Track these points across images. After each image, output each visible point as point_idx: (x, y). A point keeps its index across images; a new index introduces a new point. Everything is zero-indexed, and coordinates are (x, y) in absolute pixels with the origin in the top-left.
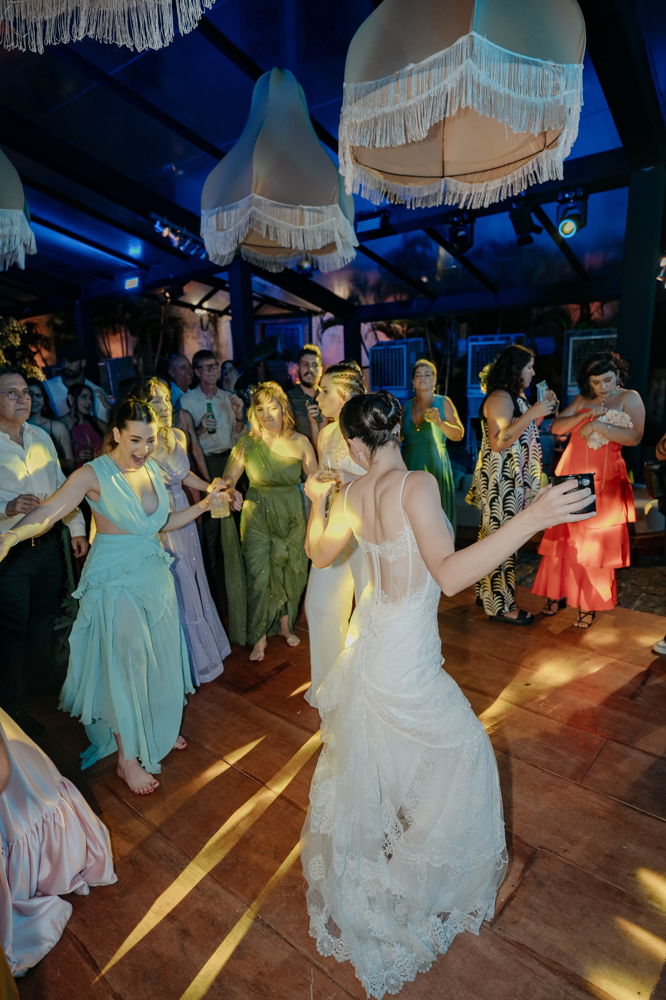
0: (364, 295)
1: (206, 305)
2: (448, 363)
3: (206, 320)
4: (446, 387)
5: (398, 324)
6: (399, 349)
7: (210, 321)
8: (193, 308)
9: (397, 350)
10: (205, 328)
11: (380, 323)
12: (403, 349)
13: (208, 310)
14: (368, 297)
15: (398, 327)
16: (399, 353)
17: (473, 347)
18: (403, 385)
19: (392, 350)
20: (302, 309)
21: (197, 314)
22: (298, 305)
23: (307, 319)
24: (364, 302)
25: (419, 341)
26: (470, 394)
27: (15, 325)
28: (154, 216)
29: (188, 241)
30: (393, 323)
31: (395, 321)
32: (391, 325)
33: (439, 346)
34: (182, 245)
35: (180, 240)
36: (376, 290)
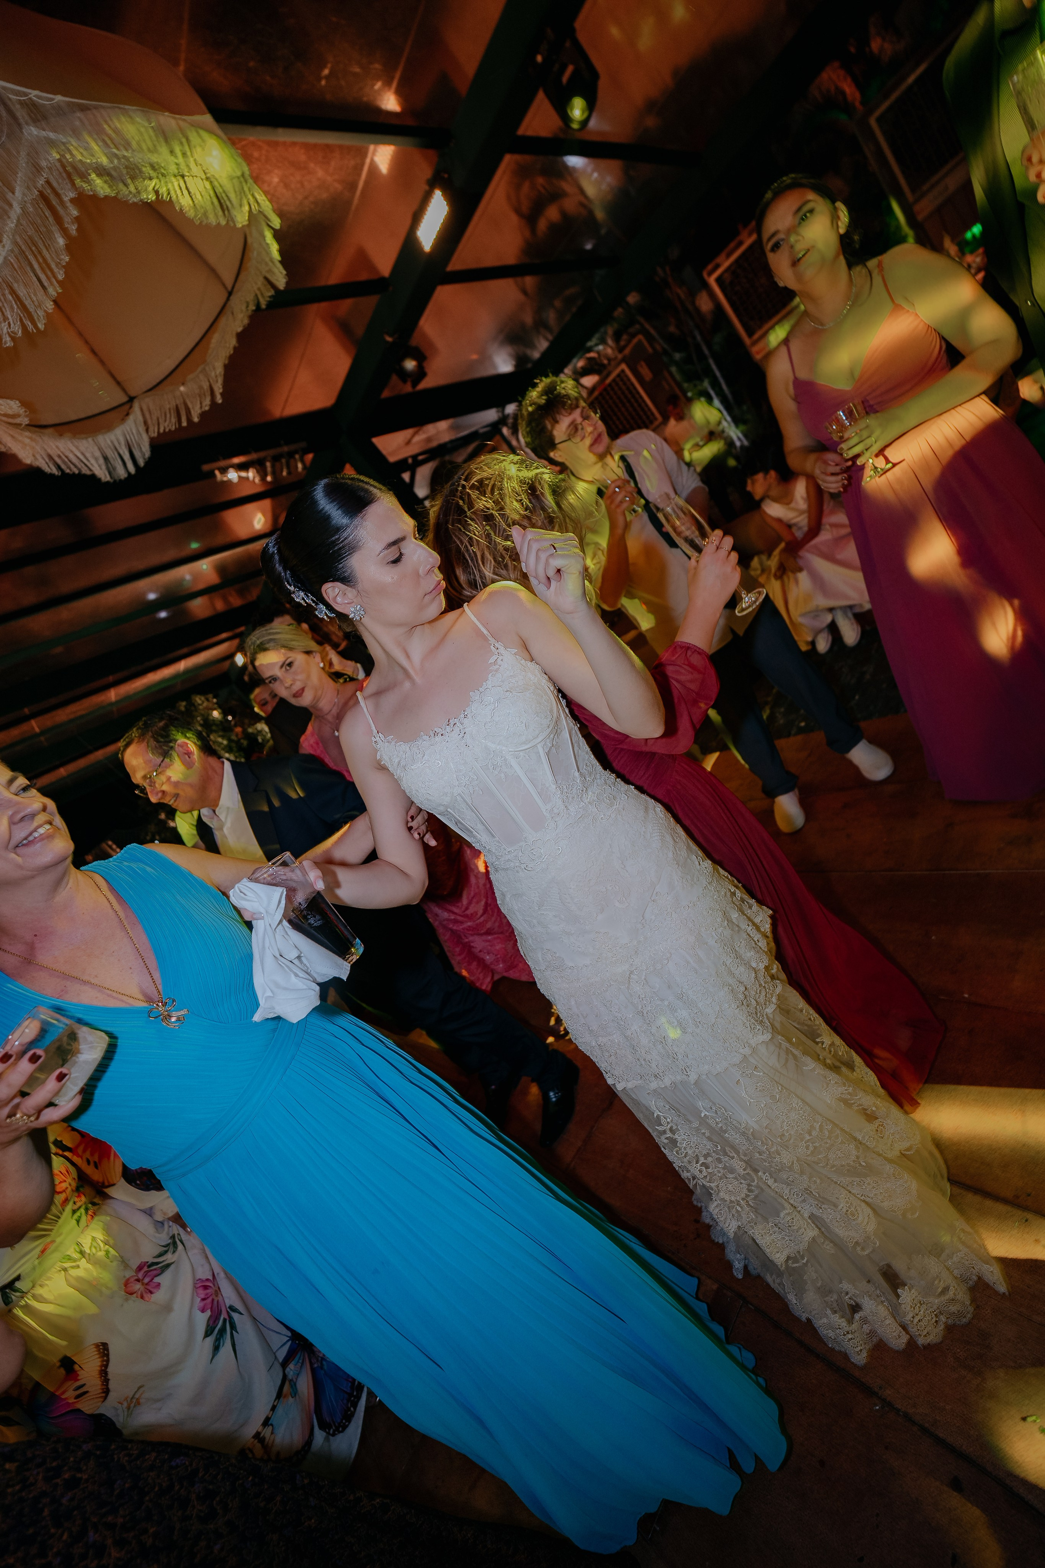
0: (532, 346)
2: (699, 338)
4: (718, 374)
5: (598, 344)
6: (619, 376)
9: (618, 379)
11: (577, 364)
12: (623, 371)
14: (536, 342)
15: (601, 348)
16: (622, 380)
17: (719, 280)
18: (656, 419)
19: (610, 385)
20: (481, 431)
22: (473, 429)
23: (498, 438)
24: (536, 355)
25: (640, 341)
26: (758, 353)
28: (206, 468)
29: (268, 464)
30: (590, 350)
31: (589, 344)
32: (592, 355)
33: (672, 329)
34: (266, 475)
35: (258, 472)
36: (540, 325)
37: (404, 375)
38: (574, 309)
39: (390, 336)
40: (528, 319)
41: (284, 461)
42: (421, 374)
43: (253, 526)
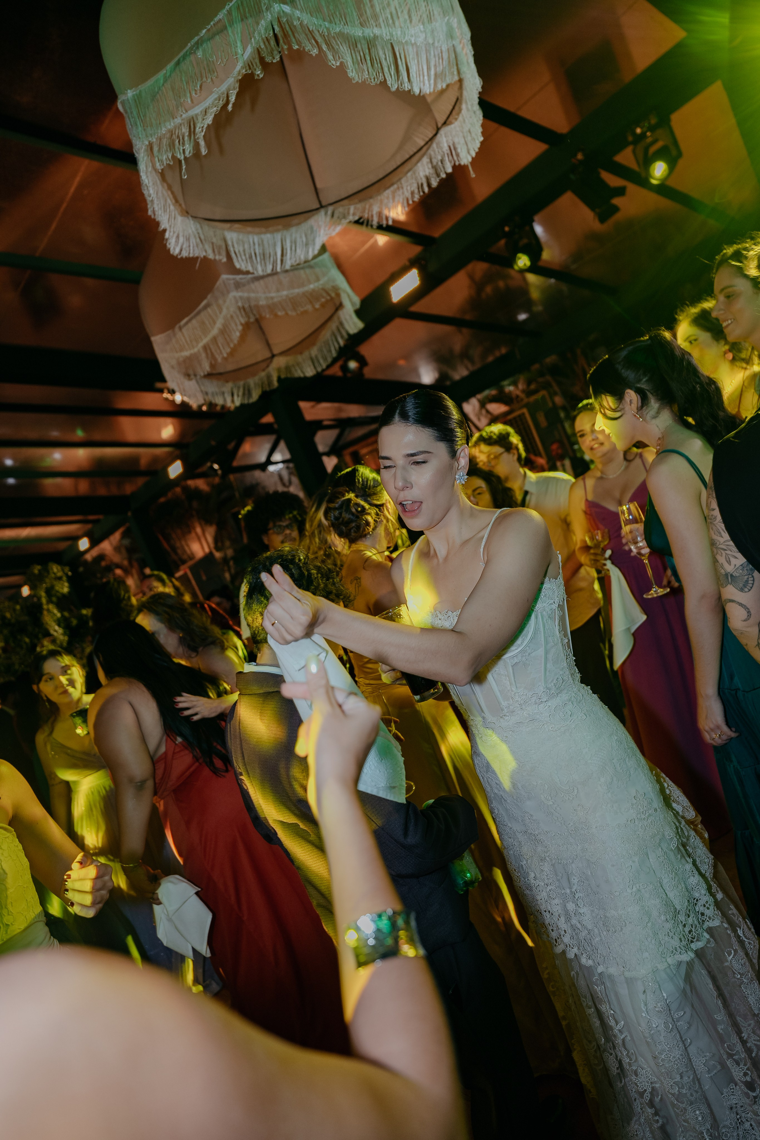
0: (455, 370)
1: (276, 458)
3: (285, 474)
5: (509, 385)
7: (290, 474)
8: (263, 467)
10: (287, 484)
11: (486, 393)
12: (524, 414)
13: (283, 462)
14: (459, 369)
15: (511, 388)
21: (272, 473)
24: (456, 377)
27: (55, 570)
30: (502, 386)
31: (503, 383)
32: (503, 390)
36: (466, 356)
37: (345, 370)
40: (457, 348)
42: (359, 373)
43: (159, 434)
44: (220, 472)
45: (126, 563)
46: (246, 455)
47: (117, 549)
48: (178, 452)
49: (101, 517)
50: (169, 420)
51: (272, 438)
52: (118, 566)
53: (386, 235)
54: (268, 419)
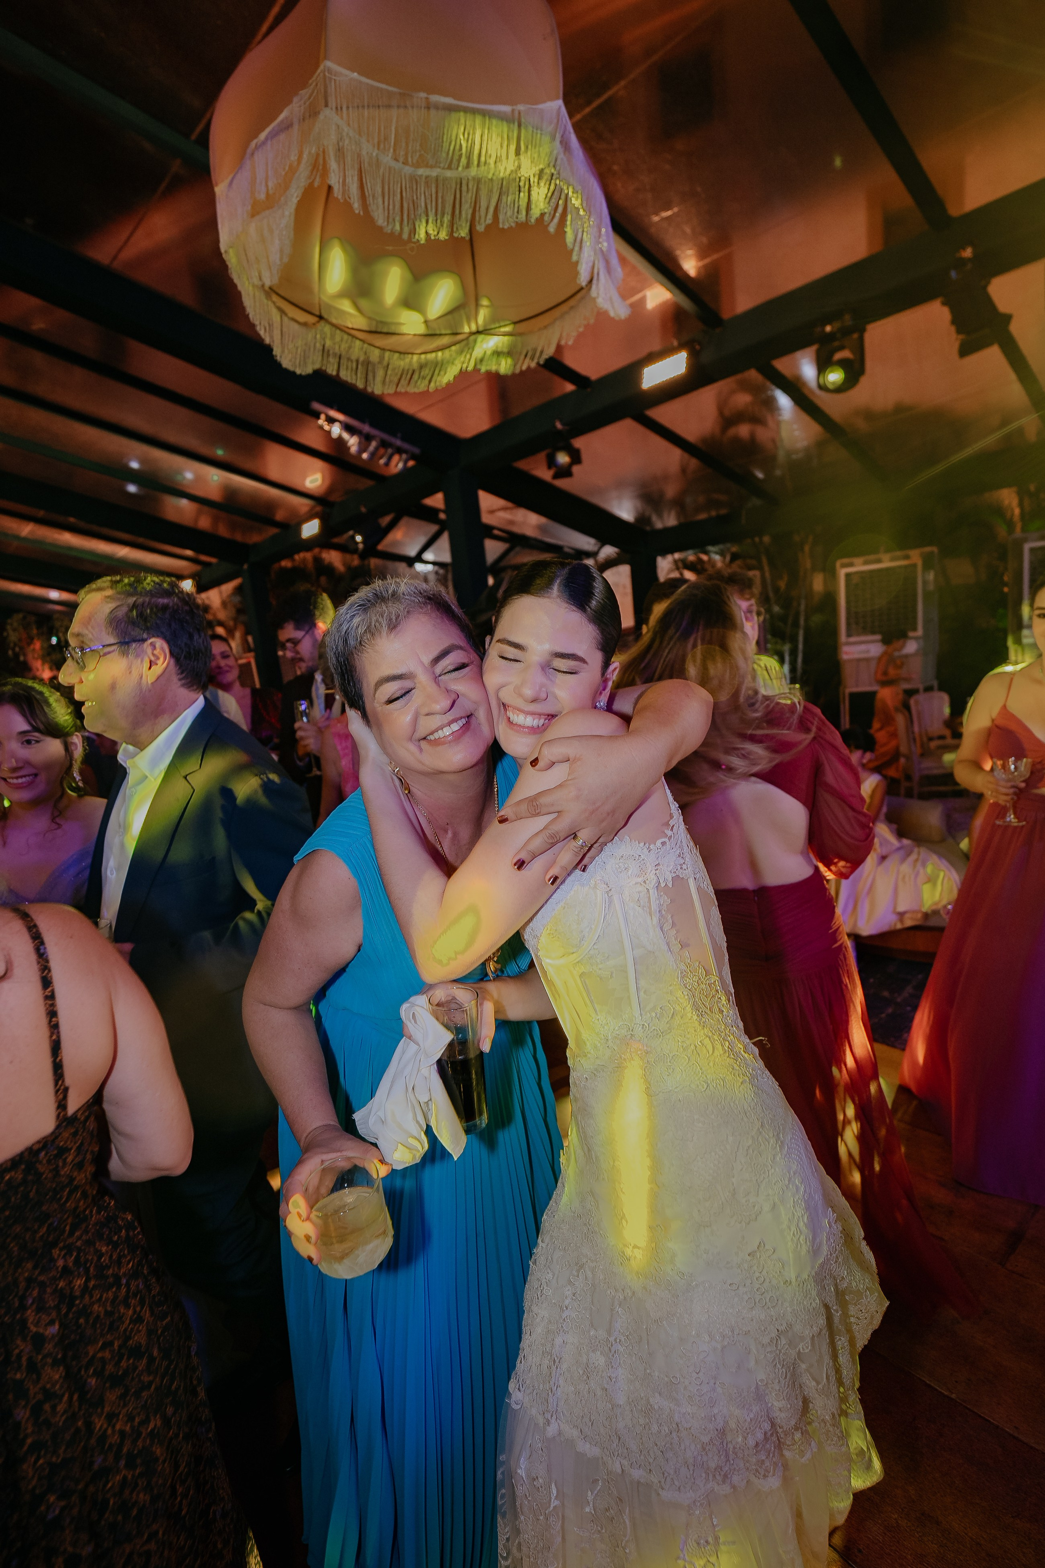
0: (660, 516)
1: (429, 556)
2: (803, 607)
4: (801, 646)
5: (716, 553)
8: (411, 562)
11: (687, 555)
13: (434, 563)
14: (665, 515)
17: (848, 576)
20: (566, 550)
21: (418, 571)
22: (560, 543)
24: (659, 525)
26: (846, 653)
28: (316, 406)
29: (374, 444)
30: (706, 553)
31: (710, 548)
32: (705, 558)
33: (782, 584)
34: (364, 451)
35: (360, 443)
36: (679, 504)
37: (551, 462)
38: (714, 513)
39: (563, 424)
40: (671, 491)
41: (390, 451)
42: (565, 472)
43: (304, 479)
44: (361, 546)
45: (231, 623)
46: (395, 543)
47: (224, 604)
48: (319, 509)
49: (213, 560)
50: (318, 464)
51: (434, 528)
52: (221, 624)
53: (668, 289)
54: (437, 501)
